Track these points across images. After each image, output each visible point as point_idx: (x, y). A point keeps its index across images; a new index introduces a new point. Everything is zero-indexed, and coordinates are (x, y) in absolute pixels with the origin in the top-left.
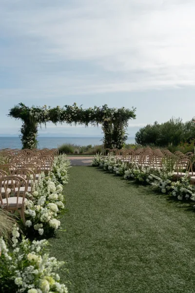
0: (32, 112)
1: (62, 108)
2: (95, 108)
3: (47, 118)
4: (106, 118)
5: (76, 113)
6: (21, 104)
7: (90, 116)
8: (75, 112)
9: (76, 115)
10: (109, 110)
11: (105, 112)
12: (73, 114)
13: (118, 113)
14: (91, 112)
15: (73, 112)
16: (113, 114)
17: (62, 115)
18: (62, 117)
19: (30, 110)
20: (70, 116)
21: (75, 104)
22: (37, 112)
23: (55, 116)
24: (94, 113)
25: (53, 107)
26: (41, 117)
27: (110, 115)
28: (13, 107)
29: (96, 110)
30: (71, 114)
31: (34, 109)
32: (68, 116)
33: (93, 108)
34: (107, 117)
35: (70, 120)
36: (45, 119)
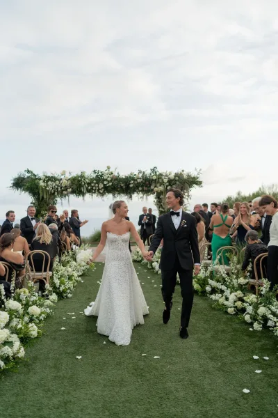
0: (44, 182)
1: (89, 174)
2: (140, 172)
3: (66, 190)
4: (156, 186)
5: (111, 181)
6: (28, 171)
7: (131, 186)
8: (109, 179)
9: (110, 184)
10: (161, 175)
11: (155, 177)
12: (105, 183)
13: (174, 180)
14: (133, 179)
15: (106, 180)
16: (166, 180)
17: (89, 184)
18: (90, 188)
19: (40, 179)
20: (101, 186)
21: (109, 168)
22: (52, 181)
23: (79, 186)
24: (139, 180)
25: (75, 173)
26: (57, 189)
27: (162, 183)
28: (16, 176)
29: (140, 175)
30: (103, 183)
31: (46, 177)
32: (98, 187)
33: (136, 173)
34: (158, 185)
35: (101, 192)
36: (65, 192)
